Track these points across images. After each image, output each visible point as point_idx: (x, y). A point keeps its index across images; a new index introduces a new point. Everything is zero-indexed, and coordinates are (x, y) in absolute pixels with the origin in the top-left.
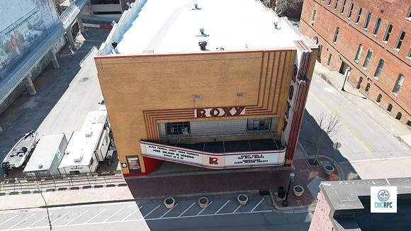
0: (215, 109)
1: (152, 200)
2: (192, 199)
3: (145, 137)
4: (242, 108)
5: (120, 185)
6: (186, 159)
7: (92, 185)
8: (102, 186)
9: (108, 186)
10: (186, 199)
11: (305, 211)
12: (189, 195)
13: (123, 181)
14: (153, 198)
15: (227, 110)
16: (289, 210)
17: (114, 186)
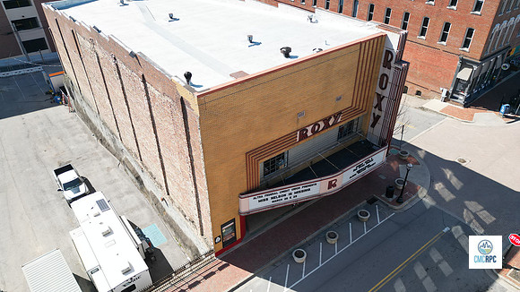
0: (316, 124)
1: (274, 265)
2: (313, 240)
3: (244, 189)
4: (340, 113)
5: (220, 269)
6: (300, 196)
7: (184, 288)
8: (198, 283)
9: (206, 277)
10: (308, 244)
11: (417, 200)
12: (308, 239)
13: (219, 262)
14: (273, 261)
15: (326, 120)
16: (406, 205)
17: (213, 273)
